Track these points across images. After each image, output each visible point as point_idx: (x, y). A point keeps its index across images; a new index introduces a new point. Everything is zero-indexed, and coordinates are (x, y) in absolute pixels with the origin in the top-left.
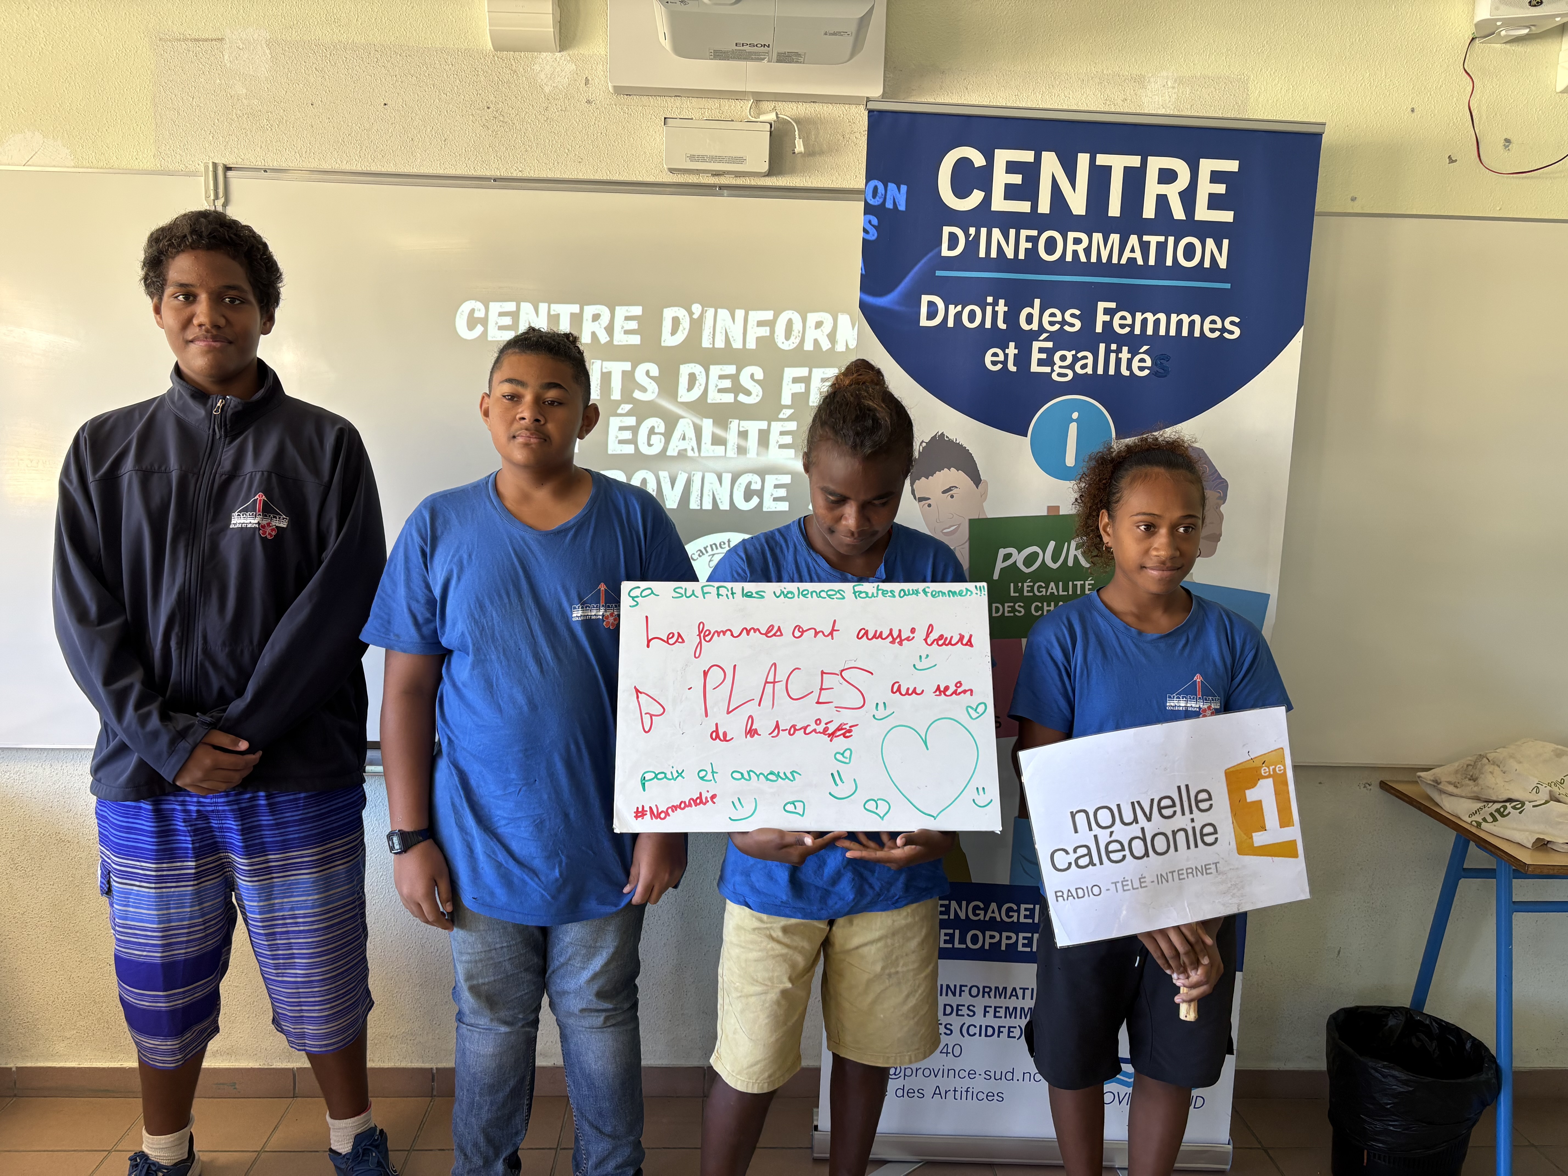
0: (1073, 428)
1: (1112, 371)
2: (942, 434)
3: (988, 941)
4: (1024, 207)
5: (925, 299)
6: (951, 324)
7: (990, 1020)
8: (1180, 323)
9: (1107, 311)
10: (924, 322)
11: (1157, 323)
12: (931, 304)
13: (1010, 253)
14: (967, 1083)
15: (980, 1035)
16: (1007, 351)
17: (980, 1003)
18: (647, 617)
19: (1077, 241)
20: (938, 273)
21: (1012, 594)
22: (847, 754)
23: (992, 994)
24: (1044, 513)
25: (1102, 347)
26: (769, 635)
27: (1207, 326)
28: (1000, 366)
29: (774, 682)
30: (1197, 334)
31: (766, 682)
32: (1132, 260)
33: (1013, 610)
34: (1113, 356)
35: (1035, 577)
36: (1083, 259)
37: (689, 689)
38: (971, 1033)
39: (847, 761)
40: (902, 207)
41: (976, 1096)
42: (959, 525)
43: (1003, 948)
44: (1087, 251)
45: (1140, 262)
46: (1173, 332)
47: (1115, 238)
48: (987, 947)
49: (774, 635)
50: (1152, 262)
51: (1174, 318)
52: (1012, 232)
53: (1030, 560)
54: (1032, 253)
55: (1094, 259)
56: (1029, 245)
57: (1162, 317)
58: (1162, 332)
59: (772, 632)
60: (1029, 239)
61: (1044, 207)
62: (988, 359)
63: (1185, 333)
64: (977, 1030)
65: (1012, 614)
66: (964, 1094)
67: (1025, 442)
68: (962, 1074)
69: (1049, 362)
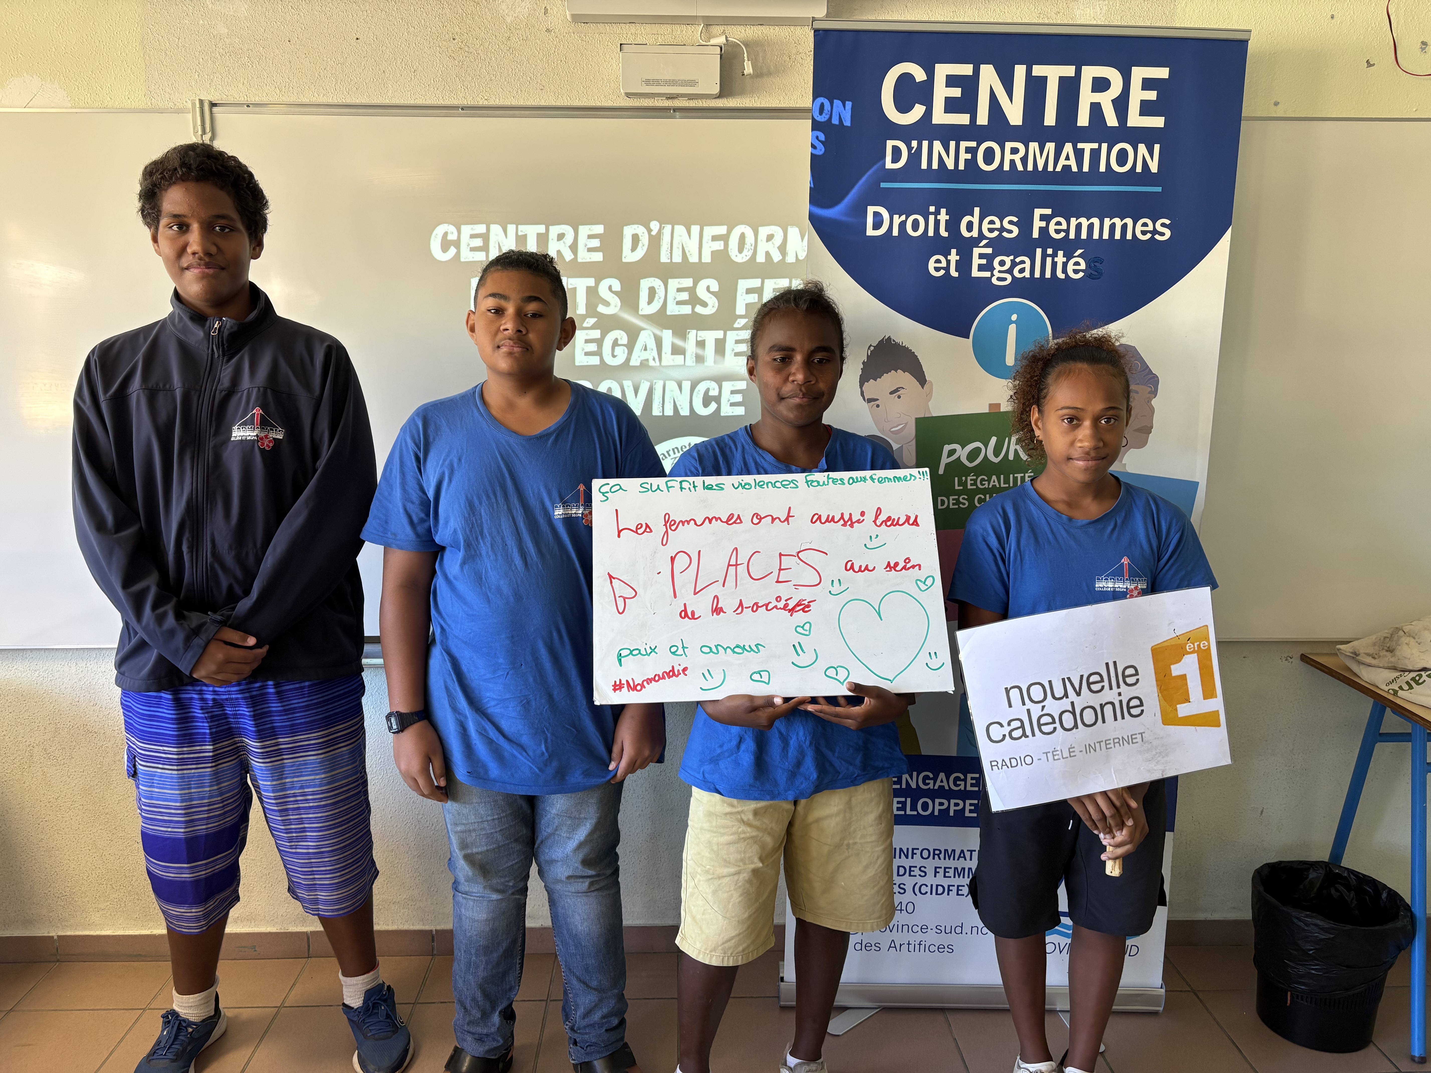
0: (1012, 328)
1: (1048, 275)
2: (889, 338)
3: (937, 808)
4: (964, 119)
5: (871, 210)
6: (895, 232)
7: (940, 879)
8: (1113, 227)
9: (1043, 218)
10: (870, 232)
11: (1091, 227)
12: (876, 214)
13: (950, 165)
14: (920, 936)
15: (931, 894)
16: (949, 258)
17: (930, 864)
18: (617, 510)
19: (1015, 151)
20: (883, 185)
21: (957, 487)
22: (807, 627)
23: (942, 856)
24: (986, 410)
25: (1039, 251)
26: (730, 523)
27: (1139, 228)
28: (942, 272)
29: (736, 565)
30: (1129, 236)
31: (729, 565)
32: (1067, 168)
33: (958, 502)
34: (1049, 260)
35: (978, 471)
36: (1020, 168)
37: (658, 574)
38: (923, 892)
39: (807, 633)
40: (847, 123)
41: (928, 949)
42: (906, 424)
43: (952, 814)
44: (1024, 160)
45: (1075, 169)
46: (1106, 236)
47: (1050, 146)
48: (936, 813)
49: (735, 522)
50: (1086, 168)
51: (1107, 222)
52: (952, 144)
53: (973, 455)
54: (971, 163)
55: (1030, 168)
56: (969, 156)
57: (1096, 221)
58: (1096, 236)
59: (733, 520)
60: (968, 150)
61: (983, 119)
62: (932, 265)
63: (1118, 236)
64: (928, 889)
65: (957, 507)
66: (917, 947)
67: (967, 343)
68: (915, 929)
69: (989, 268)
